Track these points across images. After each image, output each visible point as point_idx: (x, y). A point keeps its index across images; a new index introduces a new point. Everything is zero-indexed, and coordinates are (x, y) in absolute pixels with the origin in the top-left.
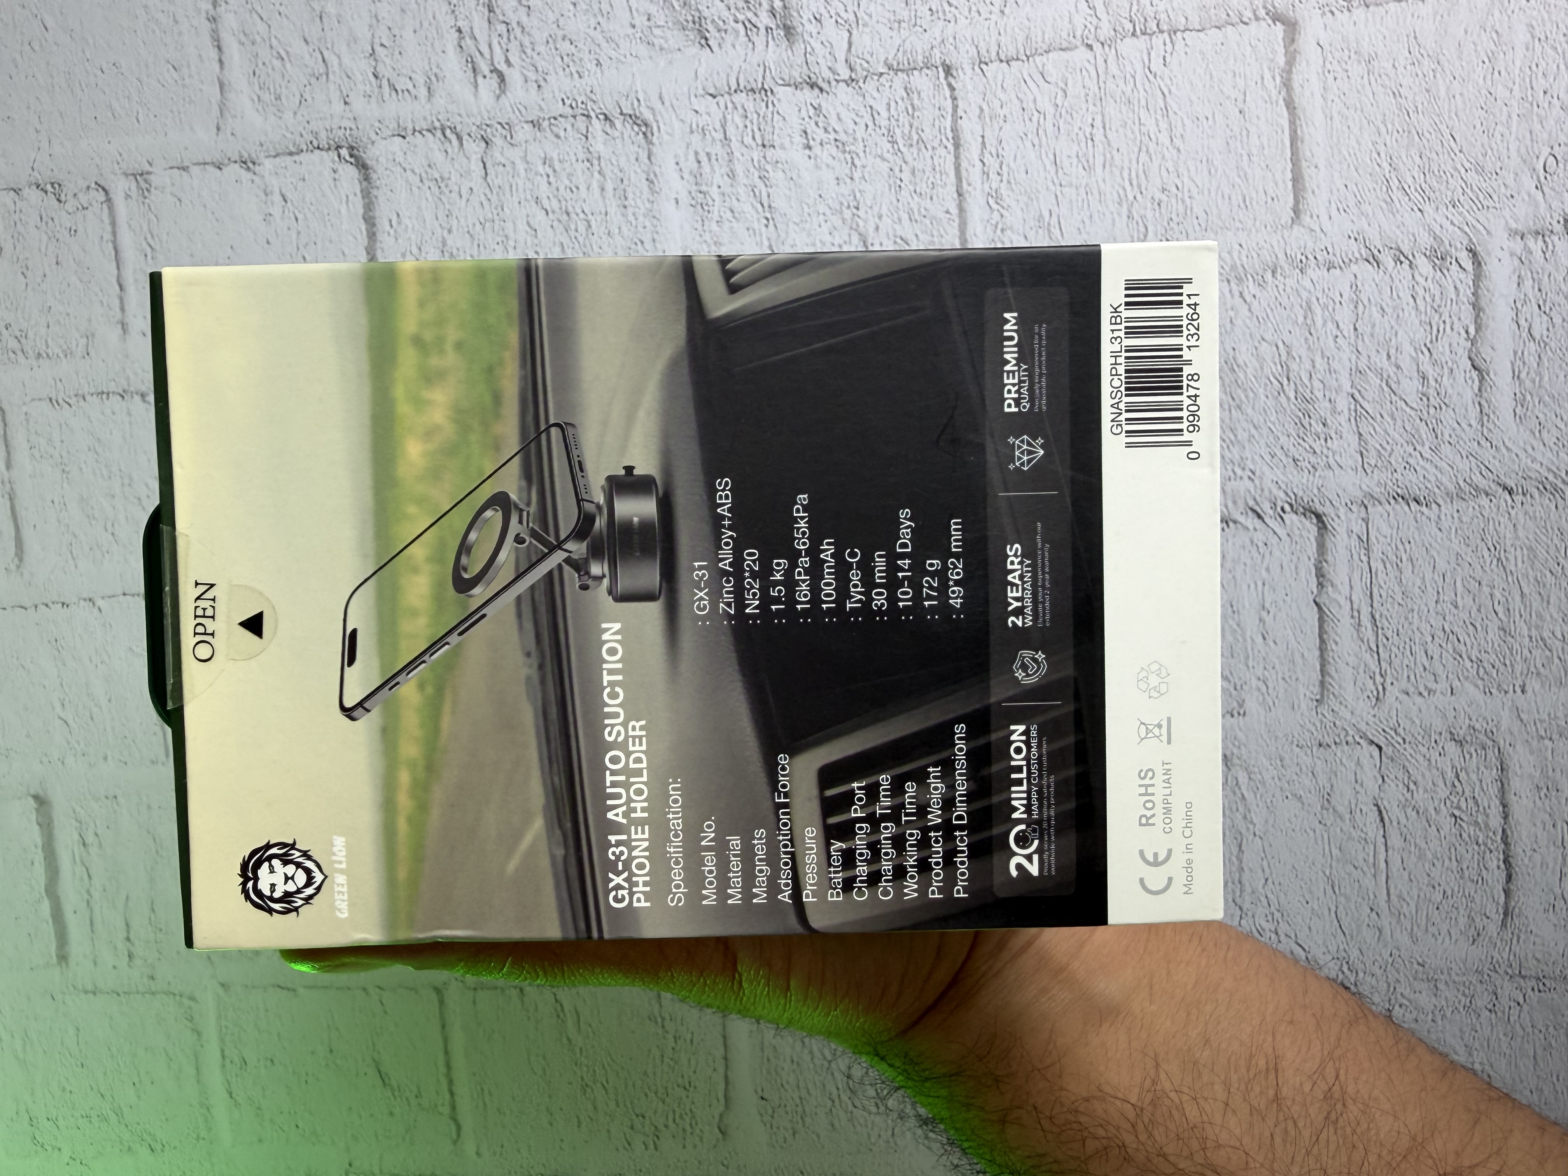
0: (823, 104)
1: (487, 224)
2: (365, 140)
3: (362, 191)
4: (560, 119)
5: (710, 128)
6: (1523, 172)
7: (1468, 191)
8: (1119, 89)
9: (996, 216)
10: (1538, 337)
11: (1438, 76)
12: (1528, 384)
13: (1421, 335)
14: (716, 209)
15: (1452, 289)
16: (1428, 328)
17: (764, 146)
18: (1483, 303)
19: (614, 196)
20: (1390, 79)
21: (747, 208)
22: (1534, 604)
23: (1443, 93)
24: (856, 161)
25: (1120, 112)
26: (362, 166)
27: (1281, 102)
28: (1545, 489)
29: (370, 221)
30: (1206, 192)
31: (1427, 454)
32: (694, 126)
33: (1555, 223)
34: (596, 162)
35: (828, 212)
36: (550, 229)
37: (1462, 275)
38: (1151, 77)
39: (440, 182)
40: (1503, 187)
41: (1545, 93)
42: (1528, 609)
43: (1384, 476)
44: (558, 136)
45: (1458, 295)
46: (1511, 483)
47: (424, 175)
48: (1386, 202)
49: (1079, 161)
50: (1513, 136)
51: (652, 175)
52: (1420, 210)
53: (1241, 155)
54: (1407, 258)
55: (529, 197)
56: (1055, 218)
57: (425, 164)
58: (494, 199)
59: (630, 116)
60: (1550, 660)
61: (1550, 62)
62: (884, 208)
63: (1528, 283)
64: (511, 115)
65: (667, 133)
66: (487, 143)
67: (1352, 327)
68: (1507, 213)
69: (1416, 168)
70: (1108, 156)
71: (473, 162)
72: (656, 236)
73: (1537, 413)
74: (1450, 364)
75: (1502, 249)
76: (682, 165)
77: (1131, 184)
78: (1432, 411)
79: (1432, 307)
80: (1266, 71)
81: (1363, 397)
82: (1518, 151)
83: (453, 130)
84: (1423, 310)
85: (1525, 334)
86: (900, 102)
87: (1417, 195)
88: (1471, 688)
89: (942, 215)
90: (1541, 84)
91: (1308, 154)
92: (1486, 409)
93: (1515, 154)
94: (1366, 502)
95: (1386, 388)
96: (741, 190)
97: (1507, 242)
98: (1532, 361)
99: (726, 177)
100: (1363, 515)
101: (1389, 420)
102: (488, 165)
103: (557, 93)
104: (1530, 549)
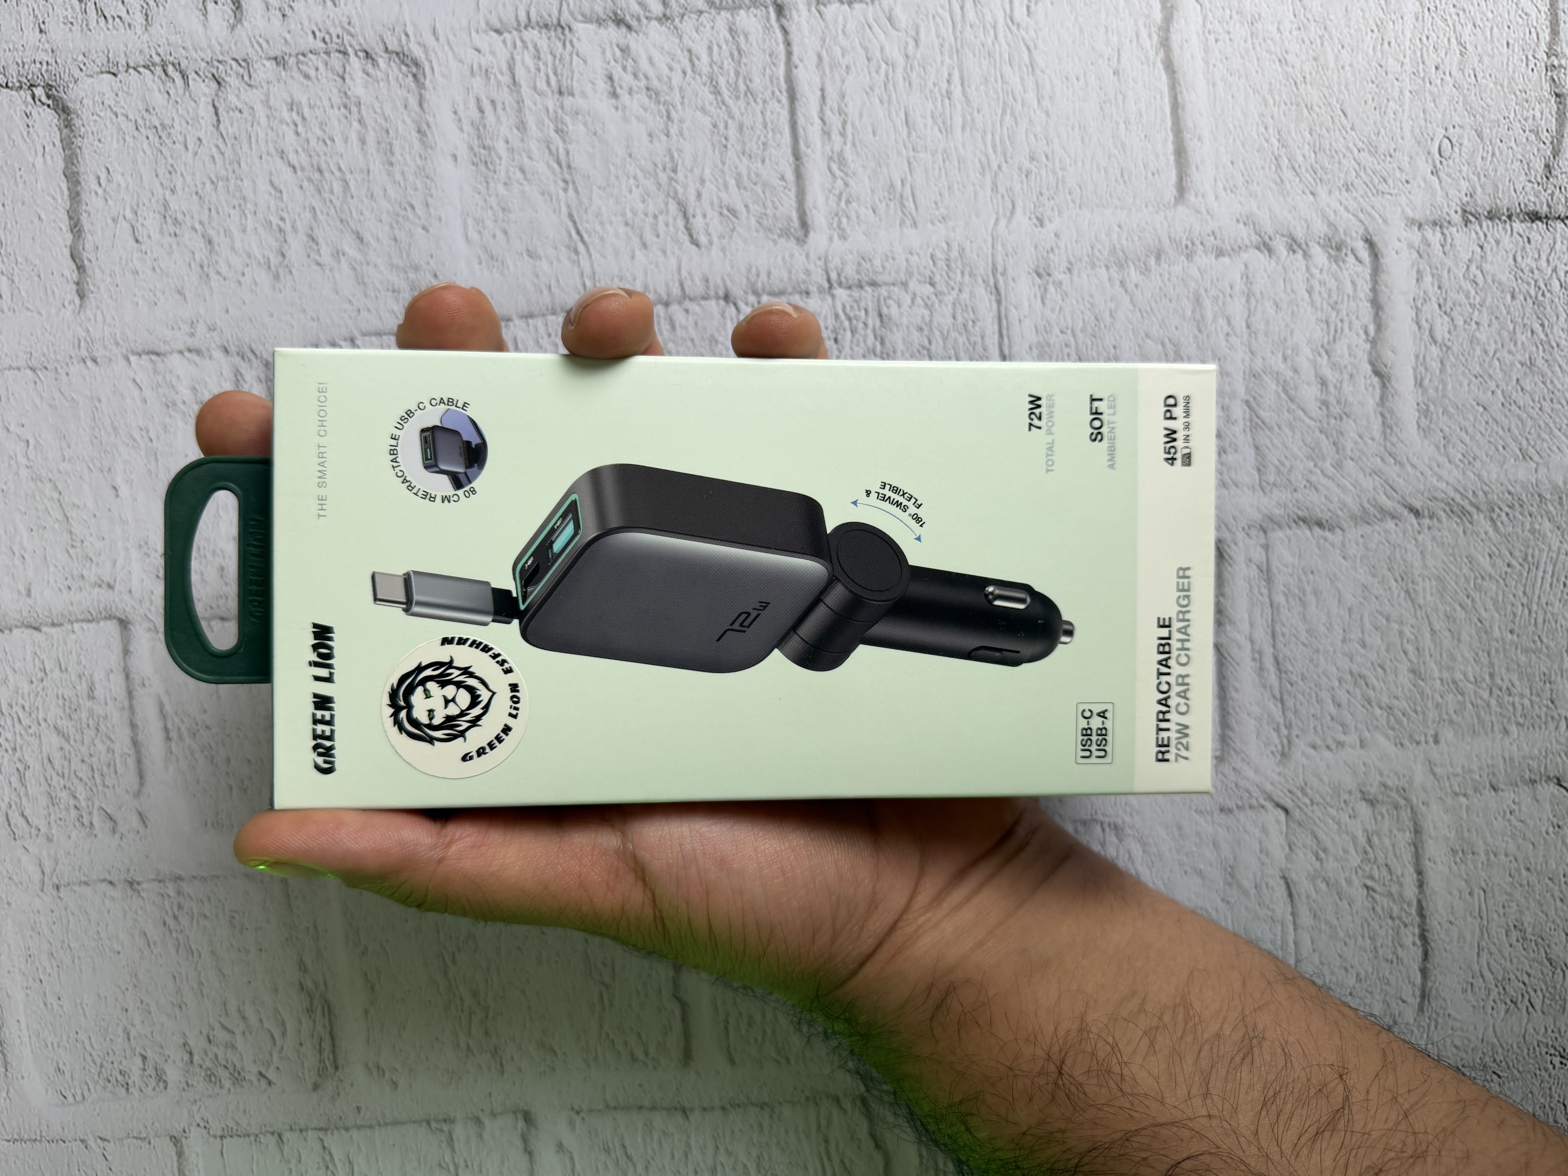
0: (633, 46)
1: (220, 183)
2: (66, 77)
3: (61, 141)
4: (310, 56)
5: (495, 70)
6: (1417, 154)
7: (1362, 173)
8: (978, 42)
9: (839, 183)
10: (1439, 339)
11: (1326, 43)
12: (1431, 392)
13: (1319, 334)
14: (503, 168)
15: (1349, 285)
16: (1325, 327)
17: (561, 93)
18: (1383, 299)
19: (378, 150)
20: (1275, 44)
21: (541, 167)
22: (1446, 642)
23: (1331, 63)
24: (673, 114)
25: (980, 66)
26: (63, 110)
27: (1160, 65)
28: (1452, 511)
29: (72, 177)
30: (1080, 164)
31: (1330, 470)
32: (475, 67)
33: (1452, 213)
34: (354, 109)
35: (640, 174)
36: (297, 190)
37: (1359, 268)
38: (1014, 29)
39: (161, 130)
40: (1397, 171)
41: (1437, 68)
42: (1438, 648)
43: (1283, 495)
44: (307, 77)
45: (1355, 290)
46: (1418, 504)
47: (140, 121)
48: (1276, 183)
49: (935, 123)
50: (1406, 114)
51: (425, 127)
52: (1313, 194)
53: (1117, 123)
54: (1300, 246)
55: (273, 151)
56: (908, 189)
57: (141, 107)
58: (228, 152)
59: (397, 54)
60: (1462, 704)
61: (1442, 36)
62: (707, 171)
63: (1428, 279)
64: (250, 50)
65: (443, 76)
66: (219, 83)
67: (1244, 324)
68: (1403, 200)
69: (1306, 146)
70: (969, 118)
71: (201, 105)
72: (429, 199)
73: (1441, 425)
74: (1349, 367)
75: (1399, 240)
76: (460, 113)
77: (995, 152)
78: (1333, 421)
79: (1329, 304)
80: (1142, 28)
81: (1258, 405)
82: (1412, 131)
83: (177, 66)
84: (1319, 306)
85: (1426, 336)
86: (724, 47)
87: (1308, 175)
88: (1381, 739)
89: (776, 182)
90: (1432, 59)
91: (1190, 124)
92: (1389, 421)
93: (1409, 135)
94: (1265, 525)
95: (1283, 395)
96: (534, 146)
97: (1404, 233)
98: (1435, 366)
99: (515, 130)
100: (1263, 541)
101: (1287, 430)
102: (221, 111)
103: (306, 23)
104: (1439, 579)
